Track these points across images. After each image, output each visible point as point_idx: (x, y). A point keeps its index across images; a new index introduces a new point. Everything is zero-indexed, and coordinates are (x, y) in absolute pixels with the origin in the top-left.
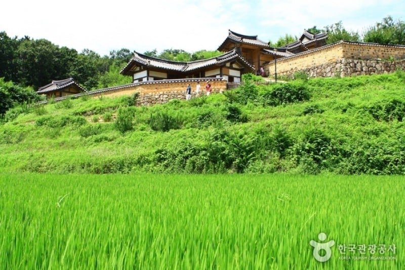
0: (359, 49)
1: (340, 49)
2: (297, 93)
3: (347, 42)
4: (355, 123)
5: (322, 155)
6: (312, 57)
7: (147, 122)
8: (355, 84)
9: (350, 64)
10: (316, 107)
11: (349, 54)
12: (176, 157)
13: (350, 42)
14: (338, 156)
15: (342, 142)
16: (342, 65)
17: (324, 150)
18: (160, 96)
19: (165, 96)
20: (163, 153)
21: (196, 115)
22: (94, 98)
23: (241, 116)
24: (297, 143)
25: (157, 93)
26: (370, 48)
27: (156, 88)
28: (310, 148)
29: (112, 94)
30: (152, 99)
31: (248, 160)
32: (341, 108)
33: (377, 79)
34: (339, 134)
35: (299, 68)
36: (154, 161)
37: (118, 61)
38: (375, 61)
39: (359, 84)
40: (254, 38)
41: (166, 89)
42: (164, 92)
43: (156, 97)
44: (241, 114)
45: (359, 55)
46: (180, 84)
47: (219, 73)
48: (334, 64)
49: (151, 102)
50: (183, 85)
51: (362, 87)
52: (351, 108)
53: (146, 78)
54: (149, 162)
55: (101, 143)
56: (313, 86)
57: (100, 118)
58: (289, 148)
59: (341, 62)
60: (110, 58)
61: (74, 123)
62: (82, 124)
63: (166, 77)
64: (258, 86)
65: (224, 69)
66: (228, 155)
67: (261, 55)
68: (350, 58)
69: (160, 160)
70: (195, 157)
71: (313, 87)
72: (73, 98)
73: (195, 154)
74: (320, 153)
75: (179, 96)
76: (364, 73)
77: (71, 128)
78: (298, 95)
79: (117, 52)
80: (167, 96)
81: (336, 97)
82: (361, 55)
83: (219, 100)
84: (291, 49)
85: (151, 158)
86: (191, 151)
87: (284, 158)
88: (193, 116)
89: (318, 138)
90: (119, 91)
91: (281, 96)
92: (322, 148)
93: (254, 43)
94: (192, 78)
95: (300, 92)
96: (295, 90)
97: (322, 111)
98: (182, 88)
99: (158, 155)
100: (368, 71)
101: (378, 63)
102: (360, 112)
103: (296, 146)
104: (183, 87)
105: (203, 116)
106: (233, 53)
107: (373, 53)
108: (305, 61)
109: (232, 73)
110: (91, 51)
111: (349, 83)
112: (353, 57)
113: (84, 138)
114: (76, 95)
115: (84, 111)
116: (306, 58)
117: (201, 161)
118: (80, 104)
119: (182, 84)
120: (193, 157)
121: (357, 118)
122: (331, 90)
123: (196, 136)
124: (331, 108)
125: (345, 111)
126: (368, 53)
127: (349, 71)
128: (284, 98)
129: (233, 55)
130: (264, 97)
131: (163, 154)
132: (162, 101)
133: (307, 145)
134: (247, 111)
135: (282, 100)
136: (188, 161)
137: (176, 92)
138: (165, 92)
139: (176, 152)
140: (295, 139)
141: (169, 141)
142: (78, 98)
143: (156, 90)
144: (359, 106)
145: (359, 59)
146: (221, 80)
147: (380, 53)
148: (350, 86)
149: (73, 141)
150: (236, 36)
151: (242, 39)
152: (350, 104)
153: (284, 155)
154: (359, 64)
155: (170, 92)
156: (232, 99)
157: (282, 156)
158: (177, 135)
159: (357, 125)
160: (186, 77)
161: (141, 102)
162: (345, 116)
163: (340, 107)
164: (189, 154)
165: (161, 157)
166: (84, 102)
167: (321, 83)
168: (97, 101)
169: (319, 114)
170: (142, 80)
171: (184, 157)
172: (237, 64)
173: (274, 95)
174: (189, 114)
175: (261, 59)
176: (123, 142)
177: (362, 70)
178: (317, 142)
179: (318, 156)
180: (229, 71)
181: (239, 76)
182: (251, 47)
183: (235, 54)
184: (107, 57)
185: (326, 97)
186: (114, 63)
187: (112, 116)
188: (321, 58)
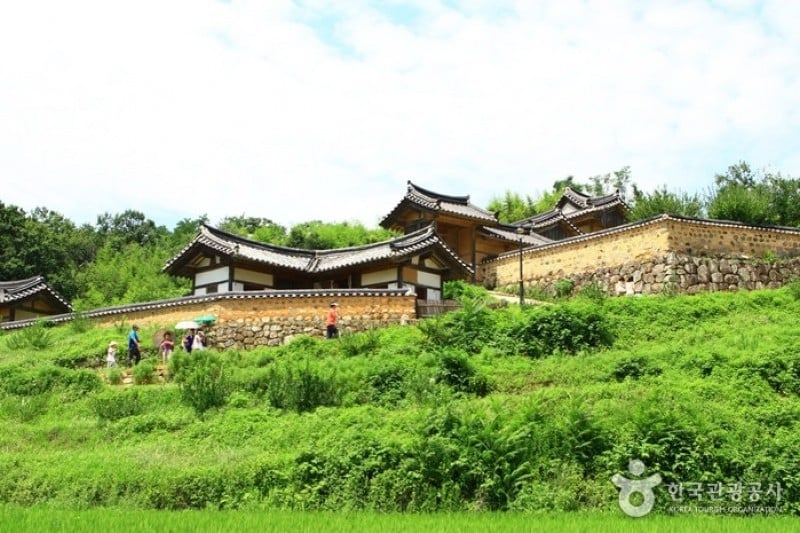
0: (703, 234)
1: (662, 233)
2: (586, 328)
3: (678, 218)
4: (737, 400)
5: (678, 470)
6: (598, 247)
7: (249, 387)
8: (706, 311)
9: (684, 265)
10: (642, 361)
11: (682, 244)
12: (347, 472)
13: (682, 218)
14: (714, 472)
15: (718, 442)
16: (667, 267)
17: (681, 459)
18: (262, 327)
19: (275, 328)
20: (314, 461)
21: (365, 374)
22: (102, 325)
23: (473, 380)
24: (619, 443)
25: (257, 319)
26: (725, 233)
27: (255, 309)
28: (652, 454)
29: (146, 319)
30: (245, 333)
31: (513, 480)
32: (700, 365)
33: (751, 301)
34: (709, 425)
35: (568, 272)
36: (293, 479)
37: (117, 239)
38: (737, 261)
39: (716, 312)
40: (463, 201)
41: (278, 312)
42: (271, 317)
43: (255, 329)
44: (472, 375)
45: (702, 247)
46: (310, 301)
47: (394, 277)
48: (650, 265)
49: (242, 341)
50: (318, 303)
51: (724, 319)
52: (720, 366)
53: (227, 285)
54: (283, 483)
55: (151, 436)
56: (615, 313)
57: (125, 374)
58: (603, 455)
59: (665, 262)
60: (96, 231)
61: (71, 386)
62: (90, 388)
63: (271, 284)
64: (494, 312)
65: (406, 270)
66: (467, 468)
67: (478, 240)
68: (682, 252)
69: (310, 478)
70: (390, 471)
71: (617, 316)
72: (49, 325)
73: (388, 467)
74: (674, 467)
75: (306, 329)
76: (714, 285)
77: (63, 396)
78: (587, 333)
79: (113, 216)
80: (279, 328)
81: (671, 339)
82: (706, 247)
83: (408, 341)
84: (541, 228)
85: (286, 474)
86: (380, 458)
87: (592, 478)
88: (359, 377)
89: (669, 433)
90: (162, 313)
91: (550, 335)
92: (678, 456)
93: (464, 213)
94: (329, 288)
95: (590, 328)
96: (580, 321)
97: (659, 372)
98: (314, 311)
99: (304, 466)
100: (723, 282)
101: (742, 265)
102: (741, 374)
103: (619, 450)
104: (316, 307)
105: (384, 376)
106: (426, 235)
107: (732, 243)
108: (582, 256)
109: (424, 278)
110: (52, 213)
111: (693, 309)
112: (690, 251)
113: (109, 422)
114: (54, 319)
115: (81, 356)
116: (582, 251)
117: (405, 481)
118: (70, 339)
119: (314, 302)
120: (385, 472)
121: (738, 387)
122: (656, 322)
123: (383, 424)
124: (673, 364)
125: (707, 371)
126: (720, 243)
127: (683, 280)
128: (557, 340)
129: (428, 239)
130: (509, 335)
131: (315, 465)
132: (268, 338)
133: (645, 448)
134: (483, 367)
135: (551, 344)
136: (374, 480)
137: (299, 318)
138: (275, 319)
139: (345, 460)
140: (614, 433)
141: (320, 433)
142: (60, 323)
143: (253, 313)
144: (737, 361)
145: (703, 254)
146: (403, 295)
147: (746, 244)
148: (697, 315)
149: (81, 428)
150: (426, 197)
151: (438, 203)
152: (717, 357)
153: (591, 471)
154: (704, 266)
155: (286, 319)
156: (438, 338)
157: (589, 473)
158: (338, 421)
159: (741, 403)
160: (316, 284)
161: (219, 339)
162: (710, 382)
163: (695, 362)
164: (376, 466)
165: (312, 471)
166: (79, 335)
167: (633, 308)
168: (111, 335)
169: (652, 378)
170: (216, 290)
171: (365, 473)
172: (436, 261)
173: (534, 332)
174: (348, 371)
175: (477, 248)
176: (205, 434)
177: (710, 280)
178: (668, 441)
179: (671, 474)
180: (416, 275)
181: (438, 286)
182: (458, 222)
183: (431, 237)
184: (88, 229)
185: (648, 340)
186: (108, 244)
187: (155, 370)
188: (617, 251)
